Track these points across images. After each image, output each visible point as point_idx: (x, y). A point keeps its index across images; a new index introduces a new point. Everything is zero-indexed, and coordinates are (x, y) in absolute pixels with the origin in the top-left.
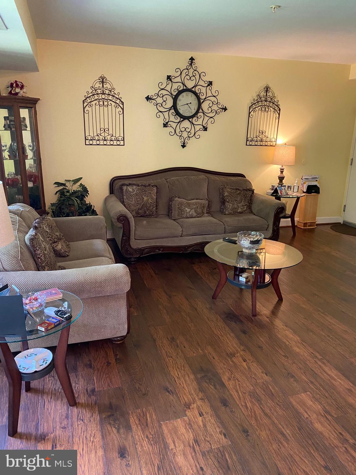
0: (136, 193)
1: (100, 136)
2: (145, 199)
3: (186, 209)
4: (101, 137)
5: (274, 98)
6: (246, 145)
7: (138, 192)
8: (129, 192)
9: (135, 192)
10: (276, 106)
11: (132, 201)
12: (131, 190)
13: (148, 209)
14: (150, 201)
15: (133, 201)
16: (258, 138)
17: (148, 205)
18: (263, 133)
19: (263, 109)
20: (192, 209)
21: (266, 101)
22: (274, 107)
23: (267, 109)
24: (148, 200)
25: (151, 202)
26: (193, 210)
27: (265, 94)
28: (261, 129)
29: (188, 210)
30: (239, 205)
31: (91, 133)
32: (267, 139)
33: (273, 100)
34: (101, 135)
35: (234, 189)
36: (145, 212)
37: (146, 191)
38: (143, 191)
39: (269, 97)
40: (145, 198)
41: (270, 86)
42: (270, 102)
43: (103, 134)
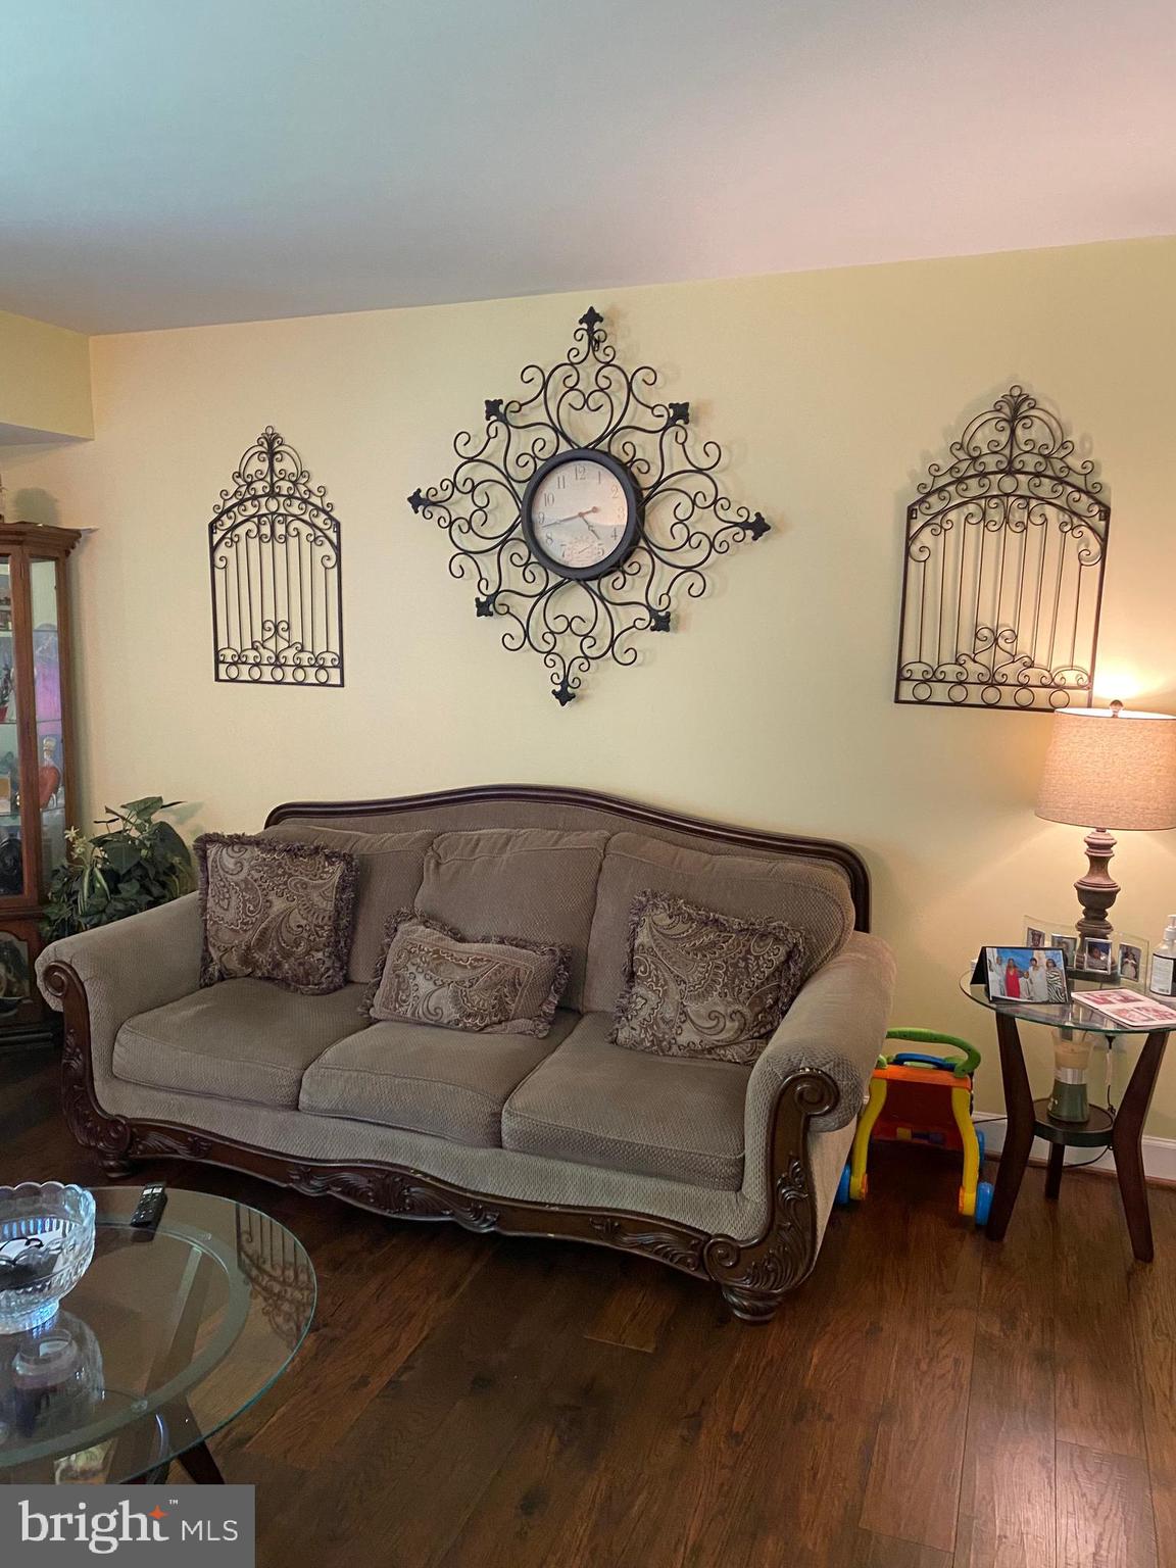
0: (246, 881)
1: (261, 650)
2: (275, 909)
3: (420, 979)
4: (266, 654)
5: (1063, 453)
6: (897, 701)
7: (257, 876)
8: (221, 872)
9: (242, 875)
10: (1076, 495)
11: (227, 910)
12: (230, 863)
13: (287, 955)
14: (296, 919)
15: (233, 910)
16: (970, 665)
17: (286, 935)
18: (1001, 641)
19: (996, 515)
20: (442, 986)
21: (1010, 471)
22: (1064, 498)
23: (1018, 515)
24: (287, 914)
25: (303, 923)
26: (447, 992)
27: (1004, 438)
28: (985, 619)
29: (424, 985)
30: (692, 1007)
31: (234, 641)
32: (1028, 672)
33: (1058, 465)
34: (264, 648)
35: (691, 919)
36: (278, 965)
37: (290, 875)
38: (278, 875)
39: (1028, 448)
40: (279, 905)
41: (1035, 390)
42: (1038, 475)
43: (271, 644)
